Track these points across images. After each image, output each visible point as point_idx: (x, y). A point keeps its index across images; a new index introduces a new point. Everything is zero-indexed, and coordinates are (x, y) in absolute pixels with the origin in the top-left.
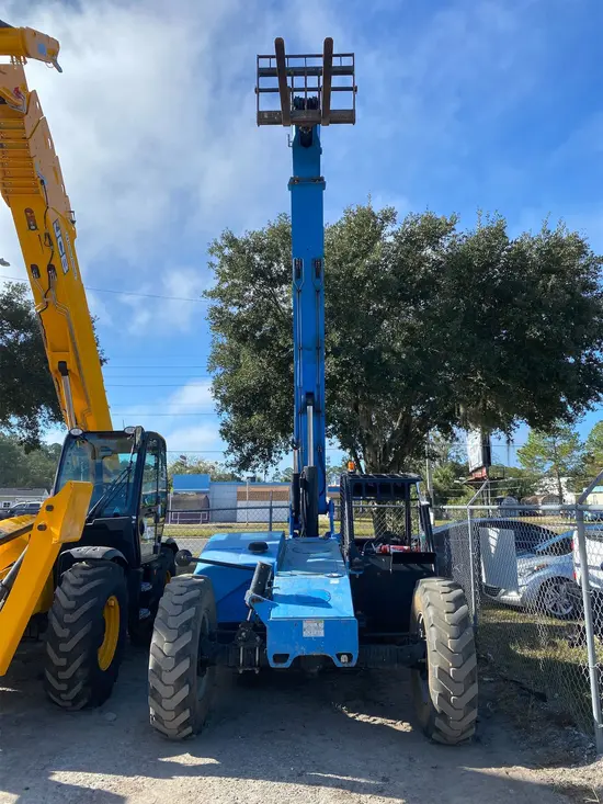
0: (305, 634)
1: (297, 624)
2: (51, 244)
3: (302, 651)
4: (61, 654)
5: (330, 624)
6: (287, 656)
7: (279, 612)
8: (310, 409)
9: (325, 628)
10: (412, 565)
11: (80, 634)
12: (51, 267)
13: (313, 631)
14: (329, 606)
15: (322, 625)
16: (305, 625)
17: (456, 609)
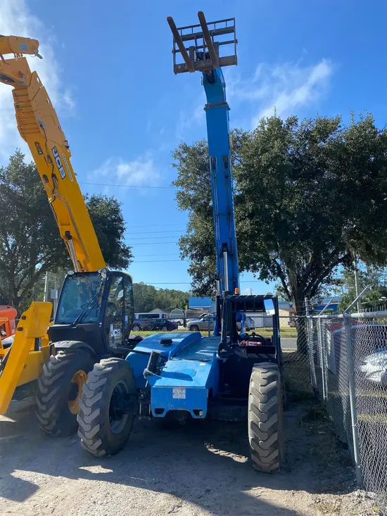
0: (174, 397)
1: (169, 390)
2: (52, 162)
3: (171, 407)
4: (43, 403)
5: (190, 391)
6: (163, 409)
7: (161, 382)
8: (225, 254)
9: (186, 394)
10: (261, 355)
11: (54, 392)
12: (53, 176)
13: (179, 395)
14: (192, 380)
15: (184, 391)
16: (174, 391)
17: (268, 383)
